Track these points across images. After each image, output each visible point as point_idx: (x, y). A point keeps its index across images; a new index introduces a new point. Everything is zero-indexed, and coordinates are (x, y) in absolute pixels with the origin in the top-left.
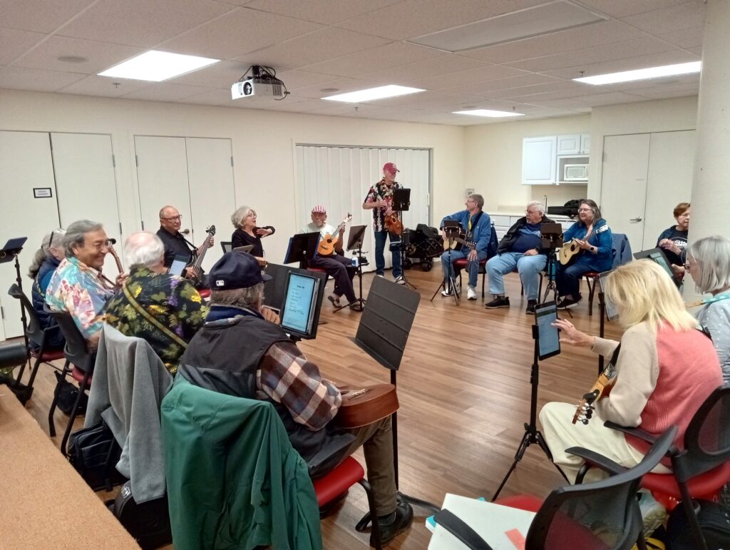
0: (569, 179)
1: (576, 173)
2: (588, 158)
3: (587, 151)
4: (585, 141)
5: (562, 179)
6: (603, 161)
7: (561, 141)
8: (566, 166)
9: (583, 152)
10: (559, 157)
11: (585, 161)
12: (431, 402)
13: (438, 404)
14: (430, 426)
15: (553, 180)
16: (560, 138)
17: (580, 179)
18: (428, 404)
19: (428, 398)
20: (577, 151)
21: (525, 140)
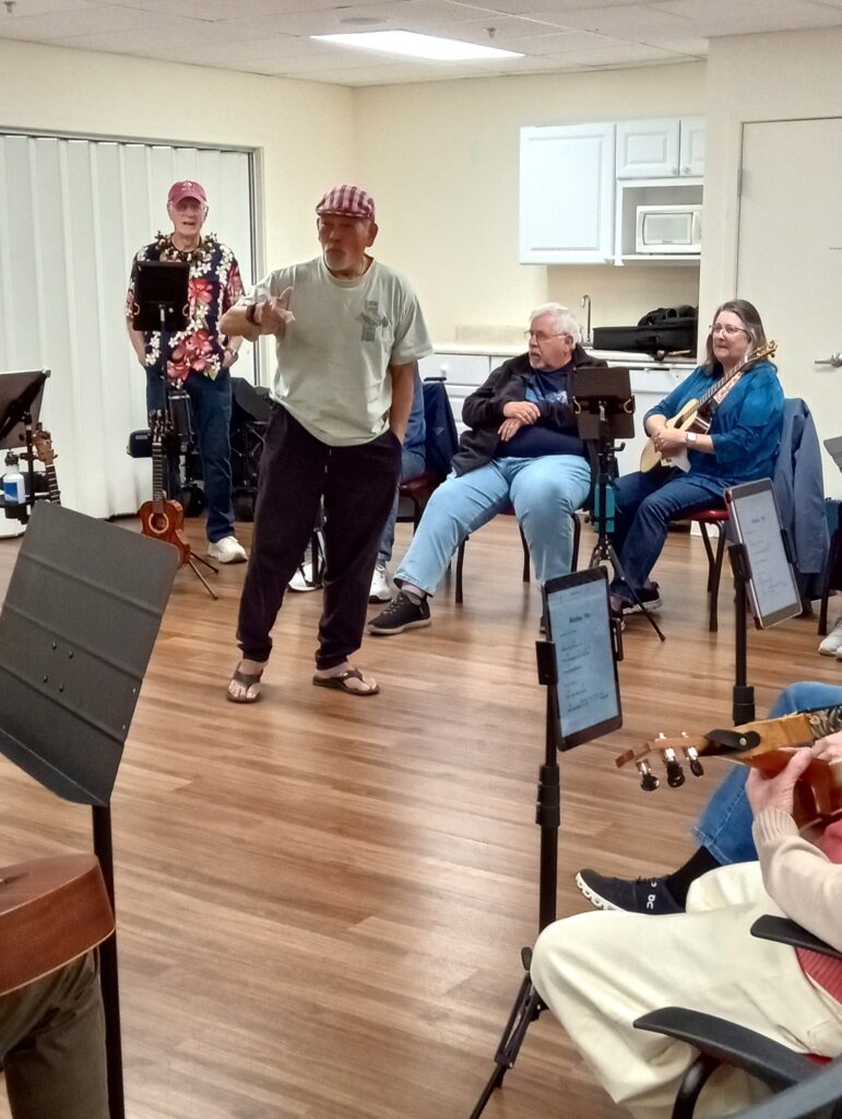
0: (652, 248)
1: (666, 231)
2: (700, 188)
3: (697, 168)
4: (691, 139)
5: (630, 247)
6: (740, 195)
7: (627, 135)
8: (641, 209)
9: (687, 170)
10: (621, 185)
11: (693, 195)
12: (253, 911)
13: (271, 914)
14: (245, 984)
15: (606, 249)
16: (623, 128)
17: (679, 248)
18: (242, 916)
19: (241, 898)
20: (668, 167)
21: (526, 132)
